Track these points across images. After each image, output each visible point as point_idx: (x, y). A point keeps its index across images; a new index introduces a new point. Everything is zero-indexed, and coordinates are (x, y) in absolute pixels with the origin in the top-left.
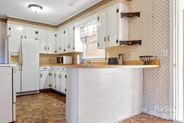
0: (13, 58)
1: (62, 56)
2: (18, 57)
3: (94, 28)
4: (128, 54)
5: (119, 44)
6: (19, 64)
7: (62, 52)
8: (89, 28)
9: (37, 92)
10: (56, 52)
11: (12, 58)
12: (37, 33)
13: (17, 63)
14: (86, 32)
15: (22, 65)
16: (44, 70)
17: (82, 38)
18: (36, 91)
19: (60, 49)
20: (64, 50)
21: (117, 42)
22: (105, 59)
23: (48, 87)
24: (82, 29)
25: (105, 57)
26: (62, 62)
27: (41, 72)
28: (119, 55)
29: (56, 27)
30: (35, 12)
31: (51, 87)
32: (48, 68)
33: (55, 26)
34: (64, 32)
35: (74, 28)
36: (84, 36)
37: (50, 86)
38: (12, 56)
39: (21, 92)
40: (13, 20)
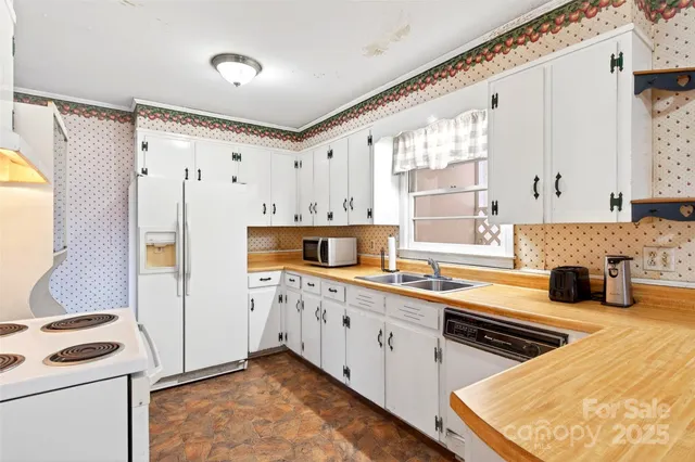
0: (157, 251)
1: (325, 239)
2: (172, 246)
3: (457, 140)
4: (652, 254)
5: (626, 214)
6: (176, 274)
7: (322, 221)
8: (432, 138)
9: (241, 367)
10: (296, 218)
11: (151, 252)
12: (236, 157)
13: (170, 269)
14: (420, 152)
15: (186, 276)
16: (263, 283)
17: (398, 174)
18: (237, 363)
19: (313, 208)
20: (330, 216)
21: (616, 202)
22: (512, 262)
23: (276, 343)
24: (401, 143)
25: (512, 256)
26: (325, 257)
27: (252, 292)
28: (614, 261)
29: (299, 137)
30: (237, 84)
31: (284, 342)
32: (276, 276)
33: (294, 133)
34: (330, 154)
35: (370, 141)
36: (409, 167)
37: (281, 337)
38: (150, 246)
39: (184, 374)
40: (156, 117)
